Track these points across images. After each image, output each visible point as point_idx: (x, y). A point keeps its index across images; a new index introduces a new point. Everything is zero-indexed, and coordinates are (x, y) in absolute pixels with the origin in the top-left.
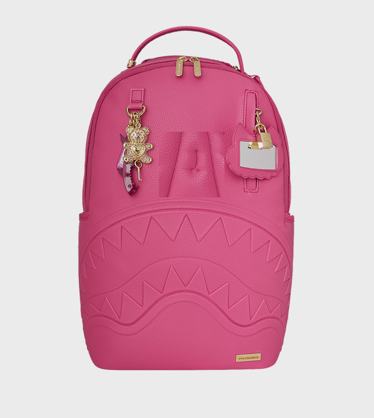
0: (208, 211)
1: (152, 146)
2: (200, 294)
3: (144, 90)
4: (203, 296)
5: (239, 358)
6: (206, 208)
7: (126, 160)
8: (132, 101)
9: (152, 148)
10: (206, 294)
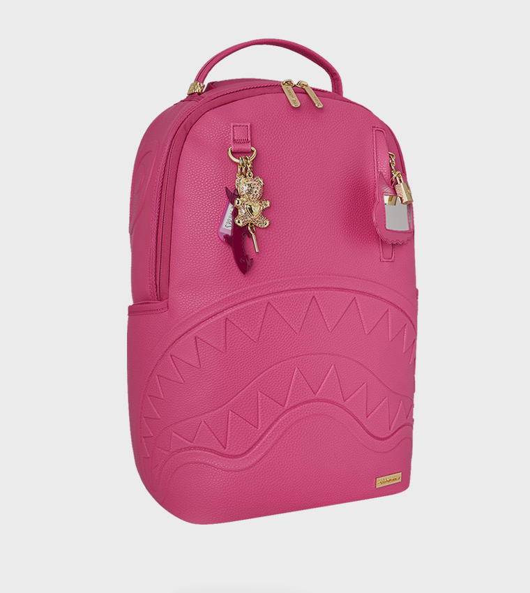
0: (340, 289)
1: (268, 203)
2: (333, 403)
3: (251, 126)
4: (338, 405)
5: (381, 482)
6: (337, 286)
7: (239, 222)
8: (234, 140)
9: (268, 205)
10: (341, 401)
